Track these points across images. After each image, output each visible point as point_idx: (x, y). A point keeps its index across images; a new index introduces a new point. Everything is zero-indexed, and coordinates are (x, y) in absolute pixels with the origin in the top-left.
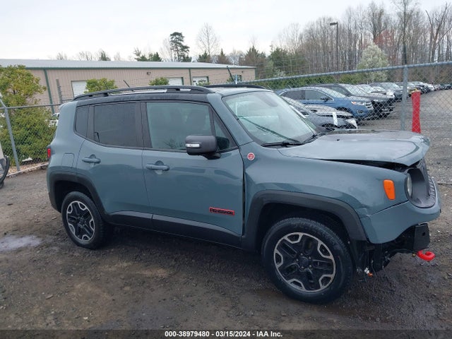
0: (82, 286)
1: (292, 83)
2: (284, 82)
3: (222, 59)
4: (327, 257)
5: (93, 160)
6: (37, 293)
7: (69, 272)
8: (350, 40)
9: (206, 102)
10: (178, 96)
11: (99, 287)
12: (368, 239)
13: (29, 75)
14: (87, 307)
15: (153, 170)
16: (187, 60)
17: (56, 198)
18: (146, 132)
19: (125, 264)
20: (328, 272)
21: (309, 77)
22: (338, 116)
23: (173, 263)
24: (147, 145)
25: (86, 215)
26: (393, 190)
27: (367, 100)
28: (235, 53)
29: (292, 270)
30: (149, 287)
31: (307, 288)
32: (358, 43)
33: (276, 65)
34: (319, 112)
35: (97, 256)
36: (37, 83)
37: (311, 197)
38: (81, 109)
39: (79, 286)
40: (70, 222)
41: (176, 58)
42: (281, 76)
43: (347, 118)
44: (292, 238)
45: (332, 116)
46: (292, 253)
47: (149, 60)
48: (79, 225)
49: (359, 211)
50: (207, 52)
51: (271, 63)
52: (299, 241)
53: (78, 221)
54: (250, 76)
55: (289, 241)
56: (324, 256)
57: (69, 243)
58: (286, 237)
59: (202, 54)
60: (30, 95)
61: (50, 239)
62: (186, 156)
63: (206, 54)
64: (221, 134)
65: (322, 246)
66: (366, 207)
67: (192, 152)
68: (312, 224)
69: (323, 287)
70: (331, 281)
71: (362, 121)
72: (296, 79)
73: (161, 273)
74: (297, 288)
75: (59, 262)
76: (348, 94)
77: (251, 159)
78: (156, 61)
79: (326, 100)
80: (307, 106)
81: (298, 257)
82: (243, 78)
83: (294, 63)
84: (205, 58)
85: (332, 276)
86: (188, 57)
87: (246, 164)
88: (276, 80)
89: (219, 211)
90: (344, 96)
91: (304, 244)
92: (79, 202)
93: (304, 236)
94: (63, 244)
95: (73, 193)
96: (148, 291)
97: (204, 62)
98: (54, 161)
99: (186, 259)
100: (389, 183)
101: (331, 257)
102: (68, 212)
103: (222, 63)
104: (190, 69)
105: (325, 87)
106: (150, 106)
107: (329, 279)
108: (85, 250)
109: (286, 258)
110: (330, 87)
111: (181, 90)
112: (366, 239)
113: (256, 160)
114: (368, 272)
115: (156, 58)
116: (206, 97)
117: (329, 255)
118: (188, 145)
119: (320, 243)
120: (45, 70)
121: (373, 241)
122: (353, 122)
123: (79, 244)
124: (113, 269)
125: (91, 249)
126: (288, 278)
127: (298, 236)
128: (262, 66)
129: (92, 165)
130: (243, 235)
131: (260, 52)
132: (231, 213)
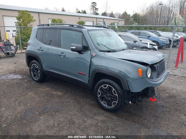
0: (31, 94)
1: (138, 28)
2: (135, 27)
3: (112, 15)
4: (115, 95)
5: (41, 49)
6: (15, 94)
7: (28, 89)
8: (169, 12)
9: (81, 32)
10: (72, 28)
11: (36, 95)
12: (130, 90)
13: (29, 14)
14: (30, 101)
15: (60, 55)
16: (97, 14)
17: (28, 62)
18: (60, 41)
19: (48, 89)
20: (115, 101)
21: (145, 26)
22: (150, 44)
23: (65, 91)
24: (59, 46)
25: (37, 70)
26: (141, 73)
27: (167, 39)
28: (117, 13)
29: (104, 98)
30: (53, 98)
31: (108, 106)
32: (172, 13)
33: (134, 20)
34: (143, 41)
35: (40, 85)
36: (32, 18)
37: (112, 72)
38: (39, 30)
39: (29, 94)
40: (32, 72)
41: (92, 13)
42: (135, 25)
43: (154, 45)
44: (104, 86)
45: (147, 44)
46: (104, 92)
47: (81, 13)
48: (35, 73)
49: (127, 79)
50: (106, 12)
51: (132, 19)
52: (106, 88)
53: (35, 71)
54: (122, 23)
55: (103, 87)
56: (114, 94)
57: (31, 79)
58: (102, 86)
59: (104, 12)
60: (29, 23)
61: (25, 77)
62: (70, 51)
63: (105, 12)
64: (85, 45)
65: (114, 90)
66: (130, 78)
67: (73, 50)
68: (111, 82)
69: (113, 106)
70: (116, 104)
71: (163, 48)
72: (140, 27)
73: (60, 93)
74: (105, 105)
75: (26, 85)
76: (160, 35)
77: (94, 55)
78: (84, 13)
79: (149, 37)
80: (139, 39)
81: (106, 93)
82: (119, 24)
83: (142, 20)
84: (104, 14)
85: (116, 102)
86: (97, 13)
87: (92, 57)
88: (131, 26)
89: (81, 73)
90: (157, 36)
91: (108, 89)
92: (35, 65)
93: (108, 86)
94: (29, 79)
95: (34, 61)
96: (53, 99)
97: (104, 16)
98: (29, 48)
99: (70, 90)
100: (140, 70)
101: (117, 95)
102: (31, 68)
103: (111, 17)
104: (97, 18)
105: (150, 31)
106: (62, 31)
107: (115, 103)
108: (36, 82)
109: (102, 93)
110: (152, 32)
111: (74, 26)
112: (128, 90)
113: (95, 56)
114: (131, 103)
115: (85, 12)
116: (82, 30)
117: (116, 94)
118: (72, 47)
119: (114, 89)
120: (39, 13)
121: (132, 91)
122: (156, 47)
123: (34, 80)
124: (43, 90)
125: (38, 82)
126: (102, 101)
127: (106, 86)
128: (128, 20)
129: (40, 51)
130: (88, 83)
131: (128, 14)
132: (85, 75)
